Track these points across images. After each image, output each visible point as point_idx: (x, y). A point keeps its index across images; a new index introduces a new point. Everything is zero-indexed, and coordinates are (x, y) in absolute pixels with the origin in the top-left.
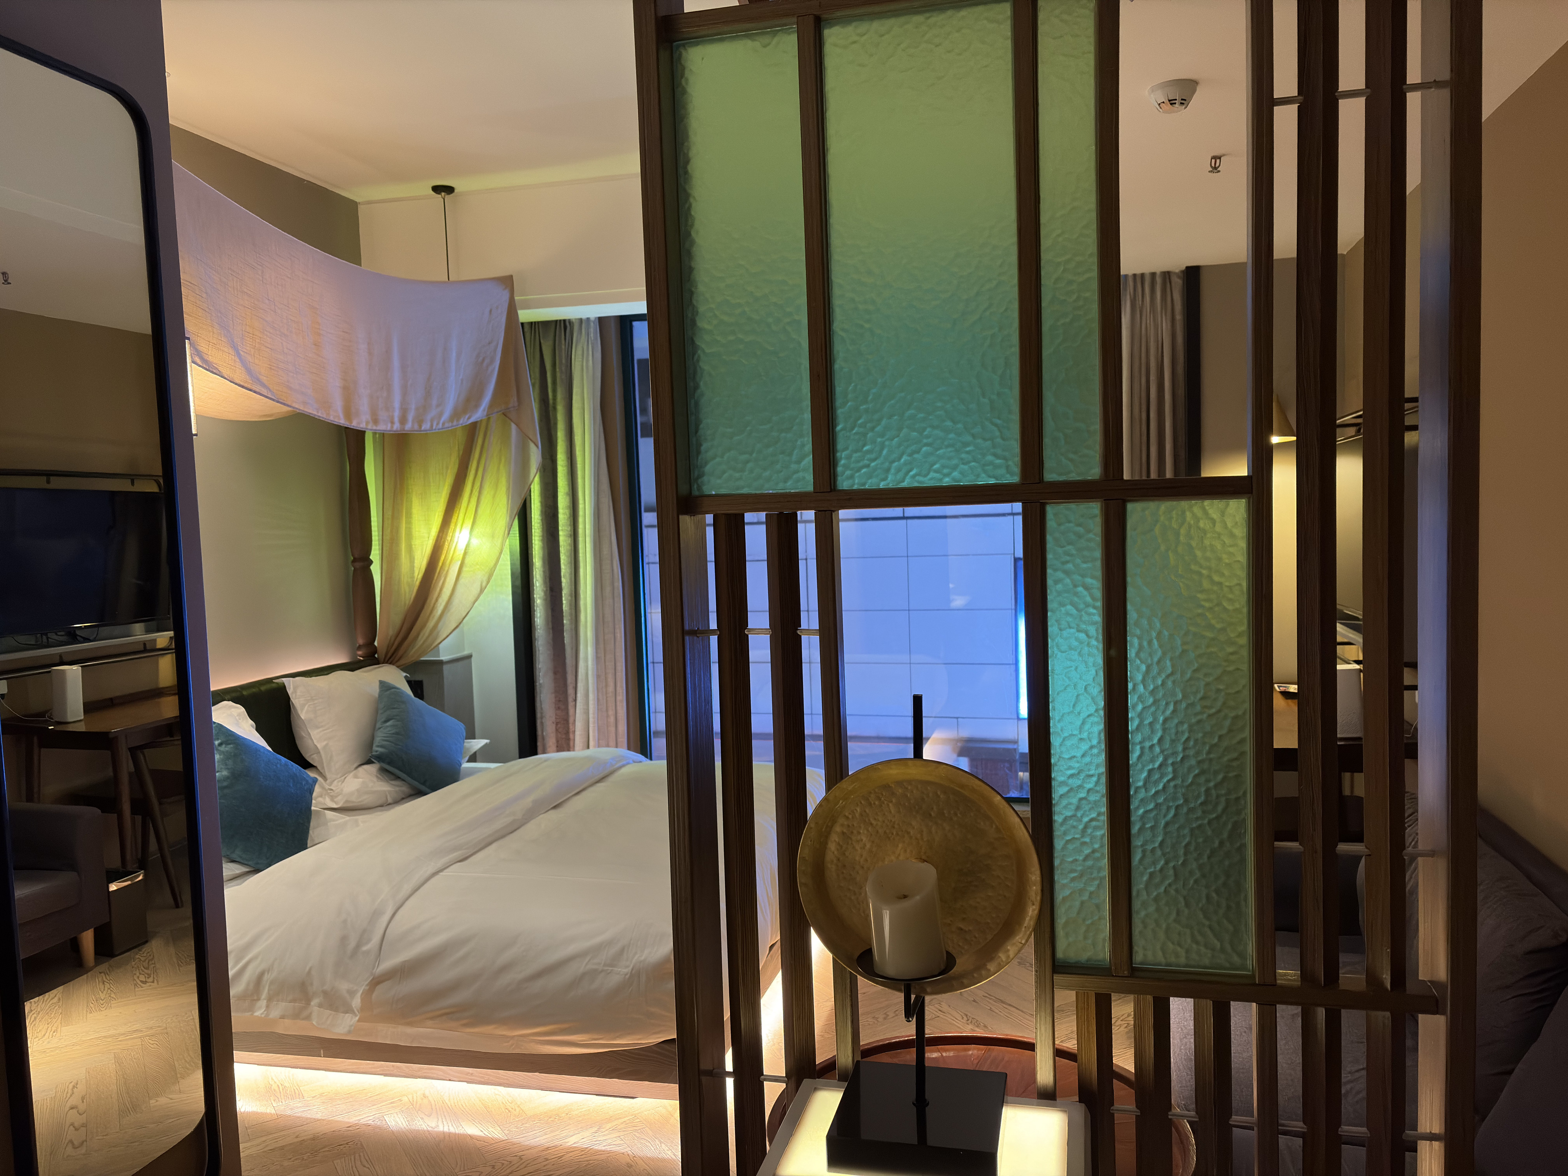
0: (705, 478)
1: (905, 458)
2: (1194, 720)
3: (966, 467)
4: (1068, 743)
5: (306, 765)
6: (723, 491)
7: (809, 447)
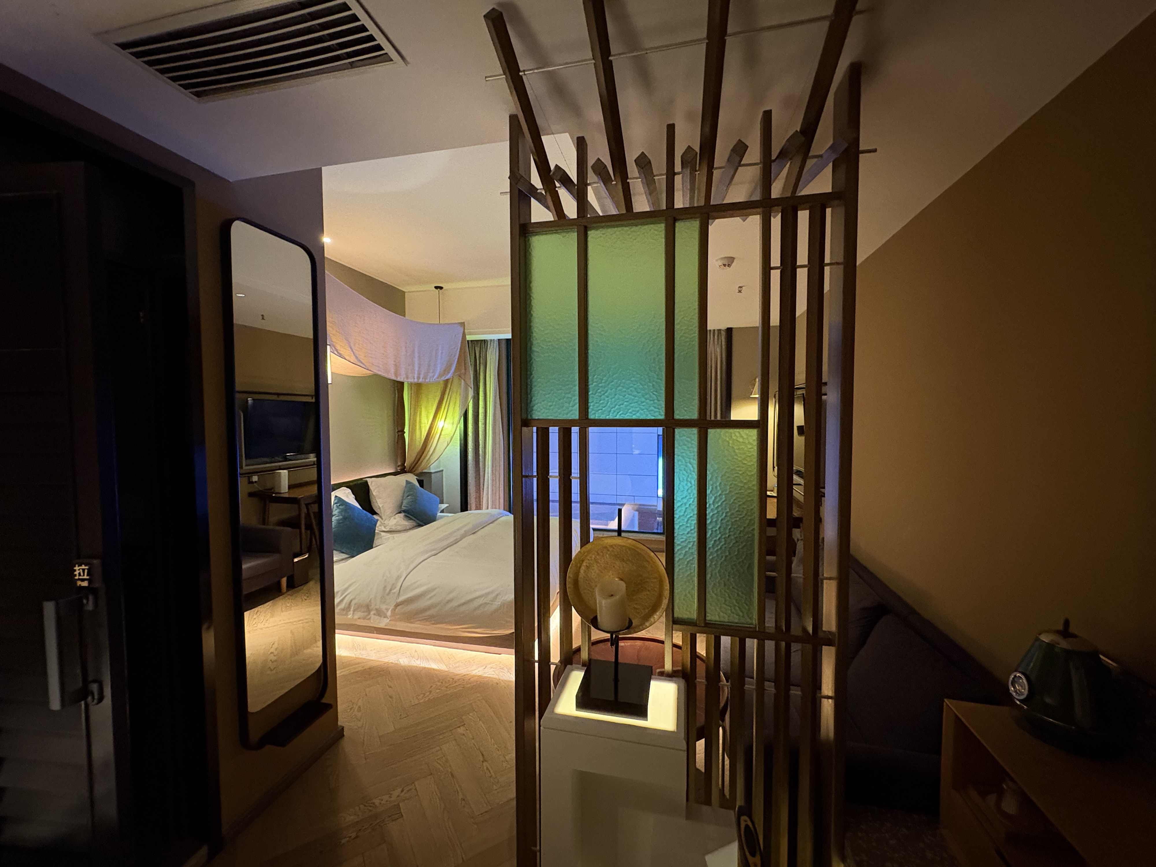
0: (534, 411)
1: (617, 407)
2: (733, 520)
3: (642, 412)
4: (682, 528)
5: (374, 513)
6: (541, 417)
7: (577, 401)
